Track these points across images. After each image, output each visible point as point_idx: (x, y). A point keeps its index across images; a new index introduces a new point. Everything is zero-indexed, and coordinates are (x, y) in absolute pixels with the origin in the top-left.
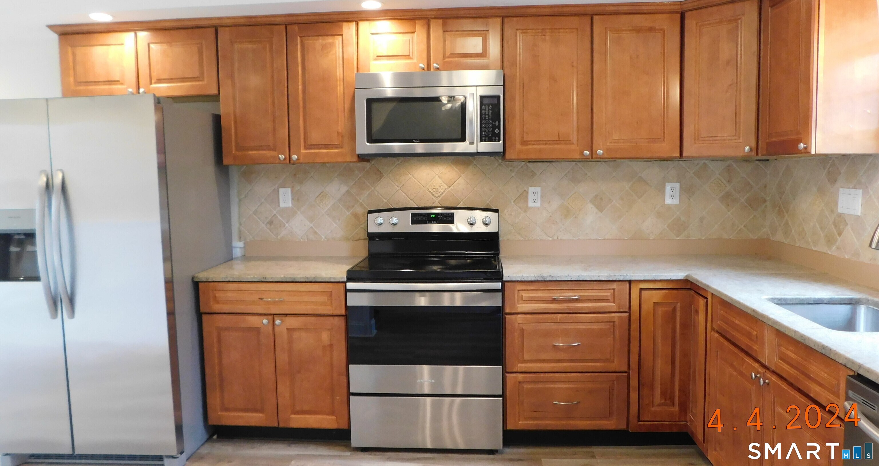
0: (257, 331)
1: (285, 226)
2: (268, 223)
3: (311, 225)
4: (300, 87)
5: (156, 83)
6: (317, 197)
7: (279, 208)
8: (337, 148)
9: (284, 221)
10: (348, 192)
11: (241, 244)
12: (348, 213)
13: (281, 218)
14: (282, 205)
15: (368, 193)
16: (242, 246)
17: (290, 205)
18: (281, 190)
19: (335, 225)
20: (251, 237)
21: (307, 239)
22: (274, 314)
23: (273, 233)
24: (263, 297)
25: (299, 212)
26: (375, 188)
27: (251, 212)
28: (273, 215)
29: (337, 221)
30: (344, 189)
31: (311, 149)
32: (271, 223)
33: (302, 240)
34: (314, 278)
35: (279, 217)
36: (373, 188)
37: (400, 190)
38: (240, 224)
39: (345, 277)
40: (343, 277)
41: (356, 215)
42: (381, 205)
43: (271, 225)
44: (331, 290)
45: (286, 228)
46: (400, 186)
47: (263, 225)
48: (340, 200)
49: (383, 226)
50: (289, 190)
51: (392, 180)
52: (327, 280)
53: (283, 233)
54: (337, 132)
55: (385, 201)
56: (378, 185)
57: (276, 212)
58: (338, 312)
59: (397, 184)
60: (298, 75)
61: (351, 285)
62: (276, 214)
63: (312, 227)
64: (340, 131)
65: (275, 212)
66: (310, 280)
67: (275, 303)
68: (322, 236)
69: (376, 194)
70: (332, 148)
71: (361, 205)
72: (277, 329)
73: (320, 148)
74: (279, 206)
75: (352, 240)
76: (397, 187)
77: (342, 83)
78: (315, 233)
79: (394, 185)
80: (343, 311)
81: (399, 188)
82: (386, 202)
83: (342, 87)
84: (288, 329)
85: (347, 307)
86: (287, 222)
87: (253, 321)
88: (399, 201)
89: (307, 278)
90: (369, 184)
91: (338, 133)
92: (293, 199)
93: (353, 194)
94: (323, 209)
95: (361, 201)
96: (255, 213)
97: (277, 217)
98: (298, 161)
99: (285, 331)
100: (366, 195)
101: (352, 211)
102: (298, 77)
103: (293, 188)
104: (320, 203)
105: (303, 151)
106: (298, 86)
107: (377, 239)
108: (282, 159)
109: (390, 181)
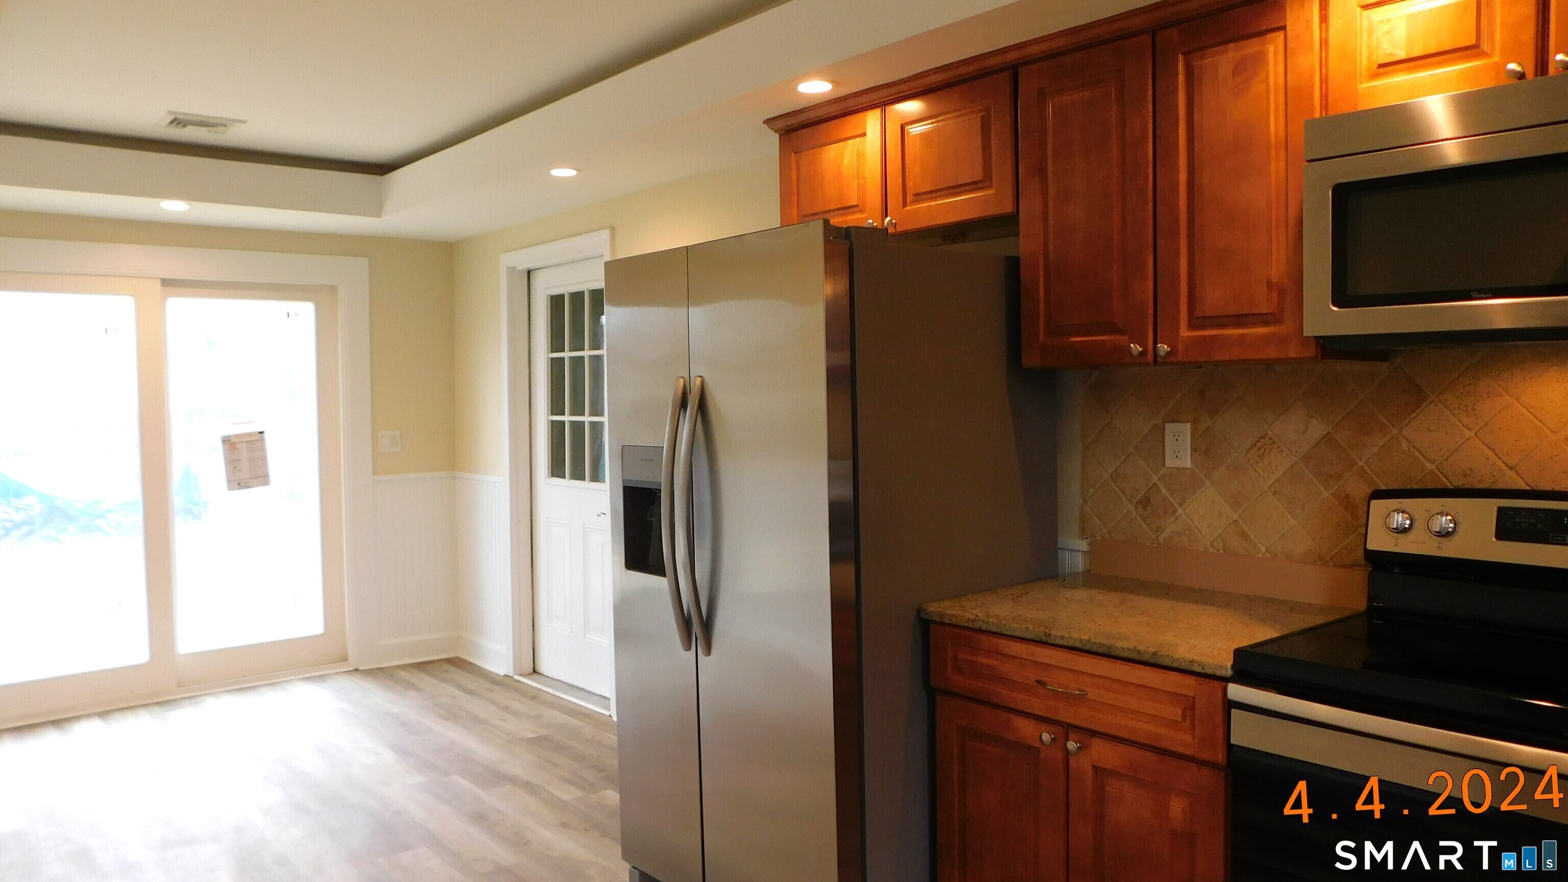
0: (1032, 752)
1: (1175, 511)
2: (1139, 502)
3: (1236, 516)
4: (1183, 177)
5: (913, 202)
6: (1251, 448)
7: (1163, 470)
8: (1266, 324)
9: (1173, 502)
10: (1327, 439)
11: (1083, 545)
12: (1326, 494)
13: (1168, 495)
14: (1170, 462)
15: (1381, 443)
16: (1086, 550)
17: (1189, 465)
18: (1169, 427)
19: (1293, 522)
20: (1104, 530)
21: (1224, 549)
22: (1069, 725)
23: (1148, 525)
24: (1045, 679)
25: (1208, 483)
26: (1401, 430)
27: (1106, 476)
28: (1150, 485)
29: (1298, 512)
30: (1317, 429)
31: (1204, 327)
32: (1145, 502)
33: (1211, 550)
34: (1155, 654)
35: (1164, 491)
36: (1395, 431)
37: (1477, 440)
38: (1085, 501)
39: (1229, 664)
40: (1225, 663)
41: (1346, 500)
42: (1419, 478)
43: (1145, 508)
44: (1192, 694)
45: (1177, 519)
46: (1478, 427)
47: (1130, 507)
48: (1306, 458)
49: (1411, 536)
50: (1186, 429)
51: (1451, 411)
52: (1184, 665)
53: (1171, 528)
54: (1268, 282)
55: (1429, 466)
56: (1409, 422)
57: (1159, 479)
58: (1205, 755)
59: (1465, 420)
60: (1177, 147)
61: (1236, 691)
62: (1158, 483)
63: (1235, 521)
64: (1275, 278)
65: (1155, 478)
66: (1145, 658)
67: (1069, 698)
68: (1260, 546)
69: (1405, 446)
70: (1254, 325)
71: (1362, 473)
72: (1073, 763)
73: (1224, 326)
74: (1164, 465)
75: (1335, 566)
76: (1465, 429)
77: (1282, 153)
78: (1244, 535)
79: (1458, 423)
80: (1220, 757)
81: (1473, 434)
82: (1432, 471)
83: (1282, 165)
84: (1095, 768)
85: (1230, 748)
86: (1180, 505)
87: (1025, 728)
88: (1471, 469)
89: (1139, 652)
90: (1385, 421)
91: (1270, 285)
92: (1194, 450)
93: (1342, 443)
94: (1264, 478)
95: (1361, 463)
96: (1115, 476)
97: (1159, 490)
98: (1172, 359)
99: (1090, 774)
100: (1376, 449)
101: (1336, 487)
102: (1178, 152)
103: (1195, 423)
104: (1257, 462)
105: (1185, 332)
106: (1178, 173)
107: (1396, 570)
108: (1135, 353)
109: (1447, 412)
